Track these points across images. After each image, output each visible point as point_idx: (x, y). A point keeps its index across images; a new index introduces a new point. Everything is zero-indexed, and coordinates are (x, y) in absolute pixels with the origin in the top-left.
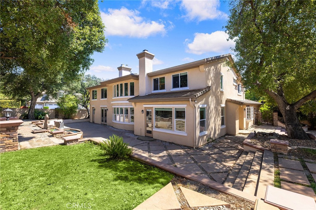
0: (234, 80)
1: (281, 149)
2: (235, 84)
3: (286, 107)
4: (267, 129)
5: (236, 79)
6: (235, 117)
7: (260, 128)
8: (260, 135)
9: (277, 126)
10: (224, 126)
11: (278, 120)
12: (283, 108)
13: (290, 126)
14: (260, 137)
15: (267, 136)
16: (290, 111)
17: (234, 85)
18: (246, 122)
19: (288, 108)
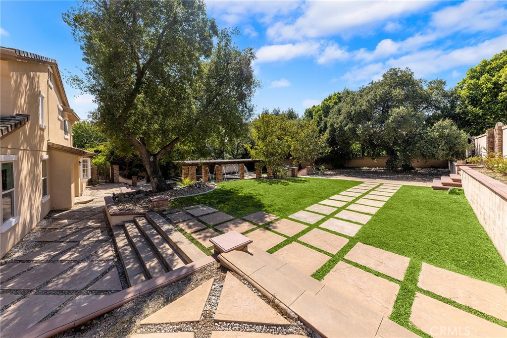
0: (59, 110)
1: (163, 206)
2: (61, 118)
3: (149, 158)
4: (111, 189)
5: (62, 109)
6: (70, 177)
7: (101, 189)
8: (125, 197)
9: (118, 183)
10: (48, 197)
11: (120, 174)
12: (147, 159)
13: (155, 179)
14: (126, 199)
15: (134, 196)
16: (154, 162)
17: (59, 119)
18: (81, 182)
19: (152, 159)
